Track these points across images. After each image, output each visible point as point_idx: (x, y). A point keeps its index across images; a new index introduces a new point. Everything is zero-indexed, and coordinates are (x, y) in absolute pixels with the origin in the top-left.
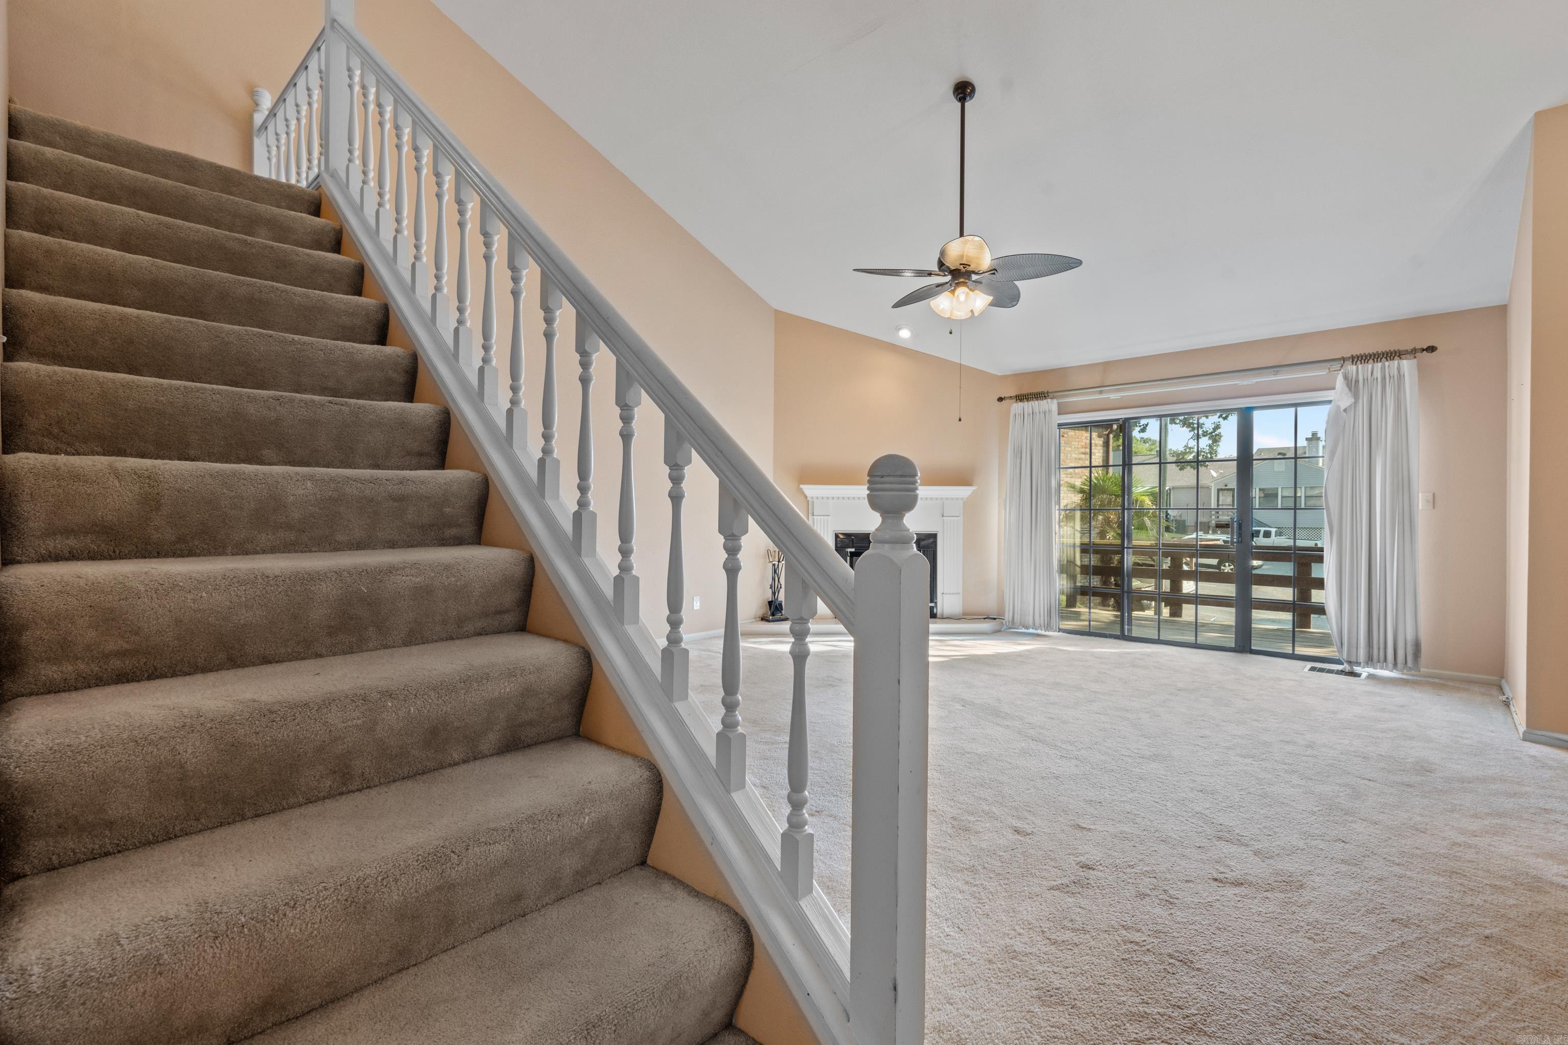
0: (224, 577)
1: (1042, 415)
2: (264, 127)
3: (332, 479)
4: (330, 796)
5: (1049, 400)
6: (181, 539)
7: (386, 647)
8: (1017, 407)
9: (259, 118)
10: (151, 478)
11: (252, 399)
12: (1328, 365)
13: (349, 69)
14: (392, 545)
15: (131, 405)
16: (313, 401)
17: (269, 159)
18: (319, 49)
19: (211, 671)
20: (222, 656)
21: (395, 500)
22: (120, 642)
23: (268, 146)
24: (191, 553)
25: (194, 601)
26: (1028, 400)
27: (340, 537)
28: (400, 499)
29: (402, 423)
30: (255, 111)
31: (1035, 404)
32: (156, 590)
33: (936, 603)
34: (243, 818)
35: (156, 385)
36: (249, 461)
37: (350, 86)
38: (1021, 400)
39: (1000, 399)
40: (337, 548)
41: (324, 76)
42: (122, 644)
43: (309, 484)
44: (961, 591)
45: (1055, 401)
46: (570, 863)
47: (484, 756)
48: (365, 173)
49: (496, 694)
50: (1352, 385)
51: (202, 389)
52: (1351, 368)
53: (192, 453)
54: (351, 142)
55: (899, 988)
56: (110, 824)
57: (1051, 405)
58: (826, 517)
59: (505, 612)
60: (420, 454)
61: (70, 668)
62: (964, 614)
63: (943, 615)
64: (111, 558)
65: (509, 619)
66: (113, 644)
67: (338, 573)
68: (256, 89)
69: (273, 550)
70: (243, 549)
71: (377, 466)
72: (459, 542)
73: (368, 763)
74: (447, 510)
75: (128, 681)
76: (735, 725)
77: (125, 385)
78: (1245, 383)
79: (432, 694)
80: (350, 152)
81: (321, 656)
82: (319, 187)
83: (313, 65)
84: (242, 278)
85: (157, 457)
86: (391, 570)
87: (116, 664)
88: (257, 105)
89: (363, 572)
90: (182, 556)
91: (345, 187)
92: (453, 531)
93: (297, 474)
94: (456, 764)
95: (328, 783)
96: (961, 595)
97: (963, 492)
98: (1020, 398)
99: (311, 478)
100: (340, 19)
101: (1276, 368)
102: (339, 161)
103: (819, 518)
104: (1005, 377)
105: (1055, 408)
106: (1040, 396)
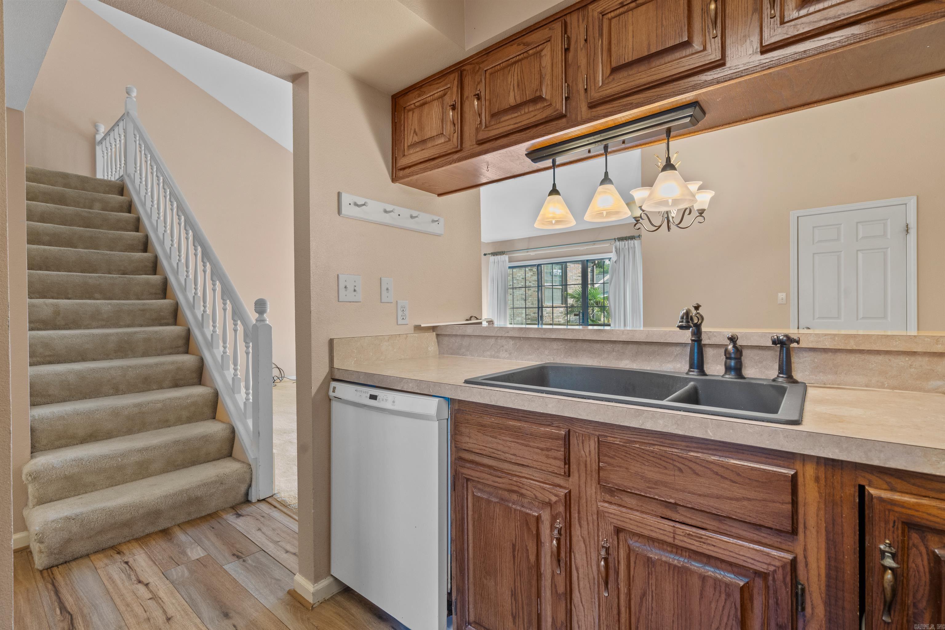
0: (80, 334)
1: (502, 263)
2: (100, 142)
3: (118, 304)
4: (112, 395)
5: (505, 255)
6: (66, 324)
7: (135, 357)
8: (492, 258)
9: (99, 137)
10: (56, 305)
11: (90, 278)
12: (610, 241)
13: (134, 135)
14: (141, 326)
15: (49, 281)
16: (113, 277)
17: (103, 157)
18: (123, 120)
19: (76, 362)
20: (80, 358)
21: (141, 311)
22: (49, 352)
23: (103, 151)
24: (70, 329)
25: (71, 341)
26: (496, 255)
27: (121, 323)
28: (143, 310)
29: (147, 283)
30: (96, 134)
31: (499, 257)
32: (60, 338)
34: (86, 398)
35: (57, 275)
36: (89, 298)
37: (135, 141)
38: (494, 255)
39: (485, 255)
40: (121, 327)
41: (125, 131)
42: (50, 353)
43: (109, 306)
45: (507, 256)
46: (185, 414)
47: (164, 388)
48: (141, 179)
49: (167, 369)
50: (618, 252)
51: (72, 275)
52: (618, 243)
53: (70, 296)
54: (136, 164)
55: (260, 433)
56: (49, 396)
57: (505, 258)
59: (180, 347)
60: (156, 294)
61: (35, 359)
64: (44, 330)
65: (181, 349)
66: (47, 353)
67: (117, 334)
68: (97, 124)
69: (97, 327)
70: (87, 327)
71: (139, 299)
72: (167, 324)
73: (124, 387)
74: (162, 314)
75: (52, 364)
76: (237, 375)
77: (47, 275)
78: (582, 249)
79: (144, 367)
80: (136, 168)
81: (112, 359)
82: (122, 181)
83: (121, 124)
84: (88, 229)
85: (57, 299)
86: (135, 333)
87: (48, 359)
88: (98, 131)
89: (127, 333)
90: (67, 329)
91: (133, 182)
92: (165, 321)
93: (105, 303)
94: (154, 390)
95: (112, 392)
98: (494, 254)
99: (110, 304)
100: (131, 112)
101: (594, 242)
102: (131, 170)
104: (488, 243)
105: (507, 259)
106: (502, 253)
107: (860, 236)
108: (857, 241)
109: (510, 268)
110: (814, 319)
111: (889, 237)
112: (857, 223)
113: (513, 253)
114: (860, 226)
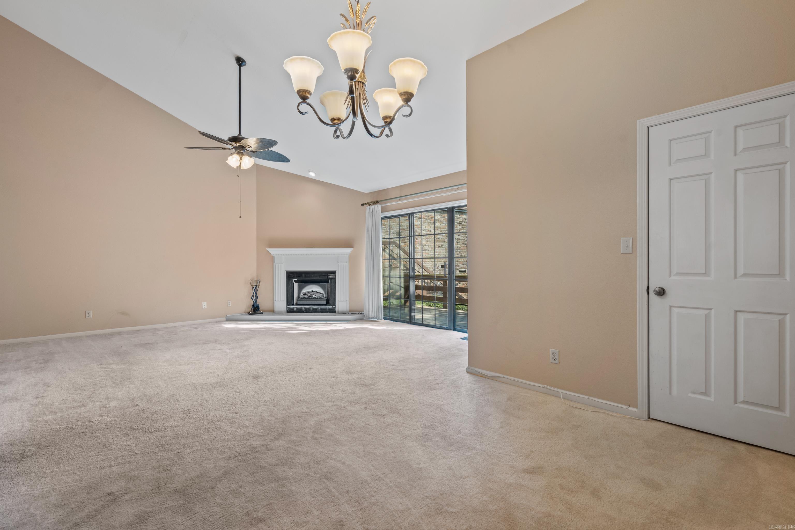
1: (376, 213)
5: (378, 205)
8: (368, 208)
26: (372, 205)
31: (373, 207)
33: (336, 305)
39: (363, 205)
44: (348, 300)
45: (380, 206)
57: (378, 207)
58: (281, 264)
62: (350, 311)
63: (338, 311)
96: (348, 302)
97: (348, 251)
98: (370, 204)
103: (278, 264)
104: (368, 194)
105: (380, 209)
106: (376, 202)
107: (740, 147)
108: (735, 155)
109: (383, 218)
110: (670, 276)
111: (788, 144)
112: (736, 127)
113: (388, 203)
114: (740, 132)
